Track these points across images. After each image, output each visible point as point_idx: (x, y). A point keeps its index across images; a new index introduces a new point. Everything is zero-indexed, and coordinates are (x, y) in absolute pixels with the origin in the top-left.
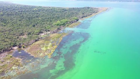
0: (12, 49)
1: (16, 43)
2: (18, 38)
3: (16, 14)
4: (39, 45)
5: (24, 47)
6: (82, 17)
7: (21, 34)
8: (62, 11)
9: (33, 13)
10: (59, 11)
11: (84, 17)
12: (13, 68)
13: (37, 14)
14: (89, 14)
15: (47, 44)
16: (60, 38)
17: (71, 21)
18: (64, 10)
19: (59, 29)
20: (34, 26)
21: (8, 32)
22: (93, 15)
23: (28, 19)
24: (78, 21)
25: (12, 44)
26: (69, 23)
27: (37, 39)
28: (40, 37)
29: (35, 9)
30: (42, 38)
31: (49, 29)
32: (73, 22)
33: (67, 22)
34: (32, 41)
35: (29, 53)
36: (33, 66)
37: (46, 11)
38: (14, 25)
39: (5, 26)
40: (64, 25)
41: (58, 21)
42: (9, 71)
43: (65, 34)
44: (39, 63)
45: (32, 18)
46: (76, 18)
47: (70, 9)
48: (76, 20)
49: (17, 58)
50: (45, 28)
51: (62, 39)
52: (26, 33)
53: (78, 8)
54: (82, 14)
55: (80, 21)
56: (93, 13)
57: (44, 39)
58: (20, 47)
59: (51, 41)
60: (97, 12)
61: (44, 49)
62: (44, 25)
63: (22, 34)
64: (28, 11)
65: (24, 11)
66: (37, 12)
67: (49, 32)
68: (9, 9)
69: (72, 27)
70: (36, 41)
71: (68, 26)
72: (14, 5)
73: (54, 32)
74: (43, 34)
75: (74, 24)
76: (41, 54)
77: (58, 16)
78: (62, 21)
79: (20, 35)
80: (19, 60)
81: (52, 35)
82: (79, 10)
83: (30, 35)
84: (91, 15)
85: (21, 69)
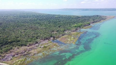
0: (50, 39)
1: (51, 36)
2: (51, 33)
3: (45, 20)
4: (66, 37)
5: (56, 38)
6: (93, 23)
8: (77, 18)
9: (56, 19)
10: (74, 18)
11: (95, 22)
13: (59, 20)
14: (99, 20)
15: (70, 37)
16: (78, 35)
17: (85, 25)
18: (78, 17)
19: (76, 29)
20: (59, 27)
22: (102, 21)
23: (54, 23)
24: (90, 25)
25: (50, 36)
26: (83, 26)
27: (63, 34)
30: (66, 34)
31: (70, 29)
32: (86, 26)
33: (82, 25)
34: (61, 35)
35: (61, 41)
36: (65, 47)
37: (65, 18)
38: (47, 26)
40: (80, 27)
41: (75, 24)
42: (53, 48)
43: (81, 32)
44: (68, 46)
45: (56, 22)
46: (88, 23)
47: (82, 17)
48: (88, 24)
49: (55, 43)
50: (67, 28)
51: (79, 35)
52: (56, 31)
53: (88, 16)
54: (92, 20)
55: (91, 25)
56: (102, 19)
57: (67, 35)
58: (54, 38)
59: (73, 36)
60: (105, 19)
61: (69, 40)
62: (66, 27)
63: (53, 31)
64: (52, 18)
65: (49, 18)
66: (58, 18)
67: (70, 31)
68: (38, 16)
69: (86, 28)
70: (63, 35)
71: (83, 28)
72: (41, 14)
73: (74, 31)
74: (66, 32)
75: (87, 27)
76: (68, 42)
77: (74, 21)
78: (78, 24)
81: (72, 33)
82: (90, 17)
83: (58, 32)
84: (100, 21)
85: (59, 48)
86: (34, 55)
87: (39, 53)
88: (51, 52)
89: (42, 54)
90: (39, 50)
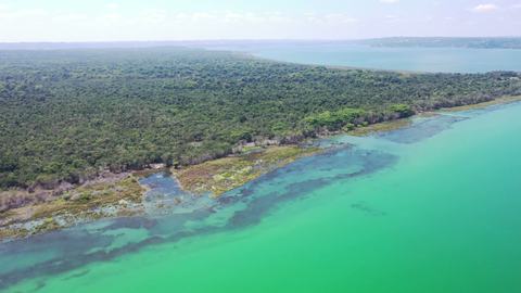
0: (150, 168)
3: (227, 87)
4: (217, 167)
5: (176, 166)
6: (437, 107)
7: (196, 137)
8: (381, 83)
11: (447, 105)
12: (121, 202)
14: (480, 97)
15: (237, 168)
16: (286, 160)
17: (375, 117)
18: (391, 79)
20: (243, 120)
21: (168, 129)
22: (500, 100)
24: (403, 120)
25: (153, 156)
26: (361, 120)
27: (222, 152)
28: (234, 150)
29: (291, 75)
30: (239, 152)
32: (381, 120)
34: (208, 155)
39: (174, 114)
40: (336, 126)
41: (326, 112)
42: (108, 206)
43: (317, 150)
44: (178, 203)
47: (414, 79)
48: (397, 115)
49: (143, 186)
51: (290, 161)
52: (209, 136)
54: (441, 97)
56: (506, 93)
57: (241, 156)
58: (169, 166)
59: (259, 162)
63: (198, 138)
67: (269, 141)
70: (219, 157)
71: (350, 129)
74: (251, 145)
75: (379, 125)
76: (201, 188)
78: (338, 112)
79: (191, 140)
80: (145, 190)
81: (273, 150)
84: (487, 100)
85: (133, 206)
86: (12, 223)
87: (36, 217)
88: (80, 220)
89: (41, 223)
90: (50, 207)
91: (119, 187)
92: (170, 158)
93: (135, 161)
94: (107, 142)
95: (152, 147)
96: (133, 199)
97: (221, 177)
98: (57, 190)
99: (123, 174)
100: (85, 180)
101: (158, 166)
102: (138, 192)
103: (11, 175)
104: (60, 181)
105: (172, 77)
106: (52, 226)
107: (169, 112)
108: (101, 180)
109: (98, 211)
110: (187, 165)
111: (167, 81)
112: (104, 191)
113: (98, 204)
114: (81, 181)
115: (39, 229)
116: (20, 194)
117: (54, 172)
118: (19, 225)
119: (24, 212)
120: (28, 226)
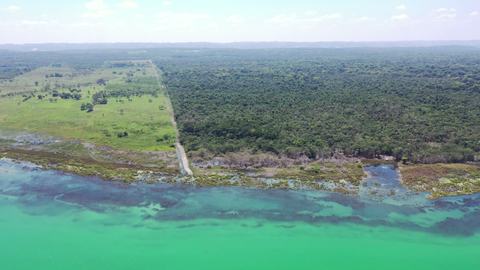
7: (437, 138)
12: (341, 181)
21: (411, 126)
28: (476, 157)
35: (399, 175)
39: (424, 113)
49: (366, 173)
52: (451, 139)
79: (431, 140)
80: (366, 176)
85: (349, 187)
86: (260, 177)
87: (276, 177)
88: (305, 187)
89: (278, 181)
90: (289, 172)
91: (344, 169)
92: (400, 152)
93: (366, 149)
94: (350, 129)
95: (387, 140)
96: (352, 182)
97: (448, 181)
98: (297, 161)
99: (352, 159)
100: (320, 157)
101: (387, 158)
102: (359, 177)
103: (271, 142)
104: (302, 154)
105: (441, 77)
106: (284, 186)
107: (420, 110)
108: (333, 159)
109: (320, 184)
110: (416, 162)
111: (432, 81)
112: (331, 169)
113: (323, 178)
114: (317, 157)
115: (275, 185)
116: (272, 157)
117: (299, 146)
118: (263, 179)
119: (270, 171)
120: (269, 182)
